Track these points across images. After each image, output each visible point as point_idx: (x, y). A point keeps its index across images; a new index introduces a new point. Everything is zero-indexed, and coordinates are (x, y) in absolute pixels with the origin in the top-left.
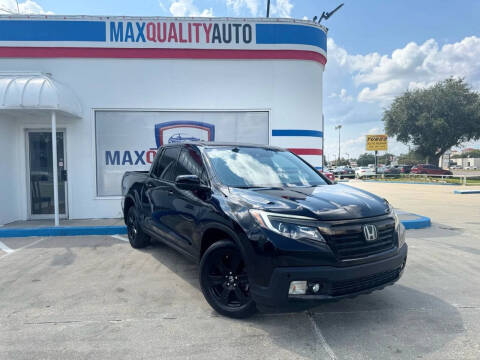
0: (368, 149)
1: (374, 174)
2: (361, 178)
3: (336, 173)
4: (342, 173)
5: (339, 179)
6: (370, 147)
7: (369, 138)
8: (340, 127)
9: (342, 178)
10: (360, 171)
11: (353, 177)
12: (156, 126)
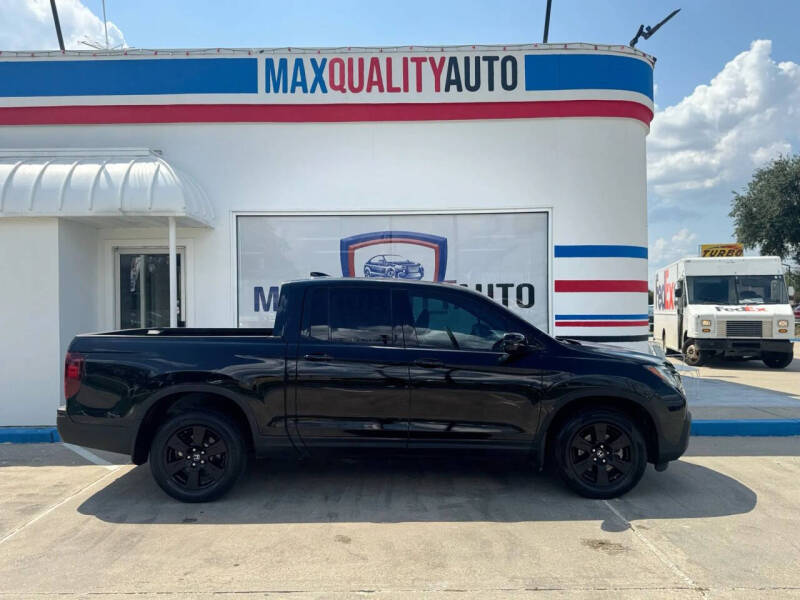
12: (342, 242)
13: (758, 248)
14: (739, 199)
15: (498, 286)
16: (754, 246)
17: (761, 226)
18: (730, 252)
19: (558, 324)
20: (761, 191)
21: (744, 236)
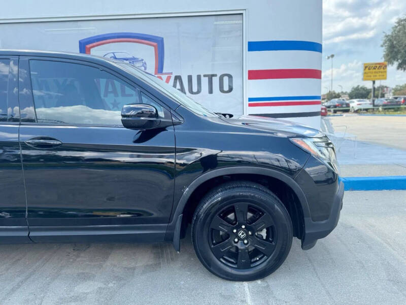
0: (364, 79)
1: (371, 107)
2: (356, 112)
3: (329, 107)
4: (335, 106)
5: (331, 114)
6: (366, 77)
7: (367, 67)
8: (332, 56)
9: (335, 112)
10: (355, 104)
11: (347, 111)
12: (80, 43)
13: (396, 64)
14: (387, 36)
15: (205, 76)
16: (393, 64)
17: (397, 53)
18: (379, 67)
19: (250, 105)
20: (399, 32)
21: (388, 58)
